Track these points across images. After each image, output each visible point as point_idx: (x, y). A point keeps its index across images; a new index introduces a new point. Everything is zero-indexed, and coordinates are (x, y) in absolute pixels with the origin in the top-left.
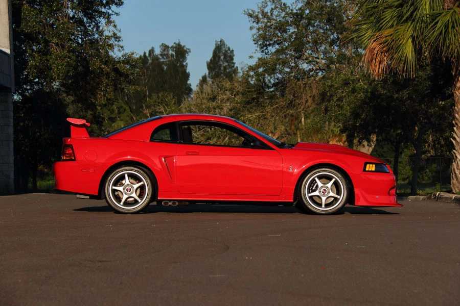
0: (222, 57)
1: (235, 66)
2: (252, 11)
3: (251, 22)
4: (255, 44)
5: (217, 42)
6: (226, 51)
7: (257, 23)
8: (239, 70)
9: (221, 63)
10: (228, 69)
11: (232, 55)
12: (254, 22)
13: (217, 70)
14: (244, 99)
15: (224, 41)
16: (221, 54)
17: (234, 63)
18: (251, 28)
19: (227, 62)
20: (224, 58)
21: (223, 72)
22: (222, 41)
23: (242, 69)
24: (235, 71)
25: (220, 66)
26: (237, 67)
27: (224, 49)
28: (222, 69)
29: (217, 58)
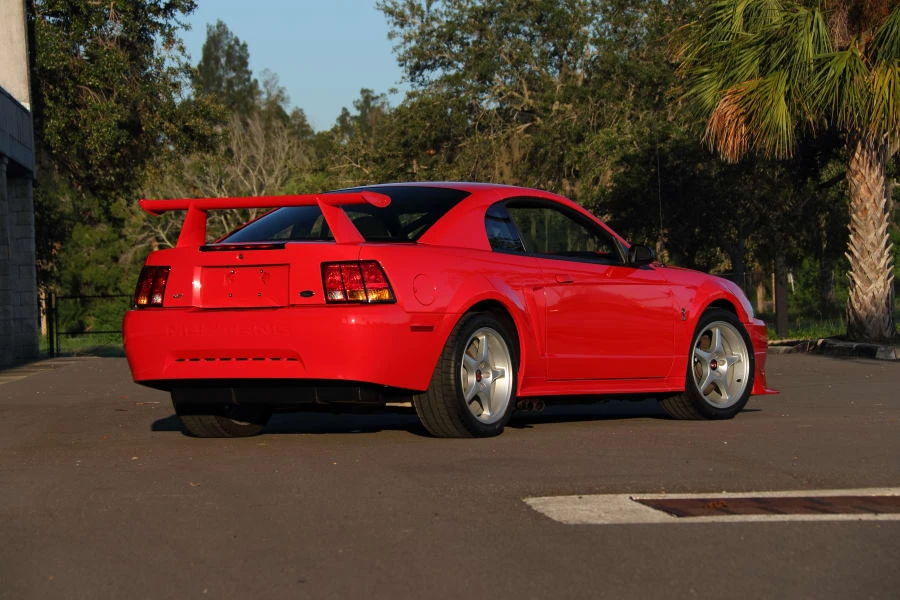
0: (223, 61)
1: (252, 79)
2: (393, 3)
3: (391, 24)
4: (402, 65)
6: (230, 47)
7: (402, 26)
8: (261, 87)
9: (221, 72)
10: (237, 85)
11: (243, 54)
12: (395, 24)
14: (383, 172)
15: (225, 26)
16: (220, 53)
17: (250, 73)
18: (391, 36)
19: (235, 70)
20: (229, 61)
21: (225, 91)
22: (220, 25)
23: (266, 84)
24: (252, 90)
25: (220, 79)
26: (256, 81)
27: (226, 42)
28: (224, 84)
29: (213, 62)
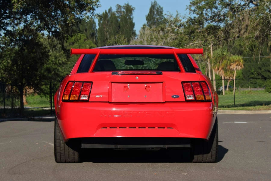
0: (155, 13)
5: (152, 3)
6: (158, 8)
9: (155, 16)
10: (160, 20)
11: (162, 11)
13: (152, 21)
16: (155, 10)
17: (163, 16)
19: (159, 15)
20: (157, 13)
21: (156, 22)
22: (155, 2)
25: (154, 18)
26: (165, 18)
27: (156, 7)
28: (155, 20)
29: (152, 13)
